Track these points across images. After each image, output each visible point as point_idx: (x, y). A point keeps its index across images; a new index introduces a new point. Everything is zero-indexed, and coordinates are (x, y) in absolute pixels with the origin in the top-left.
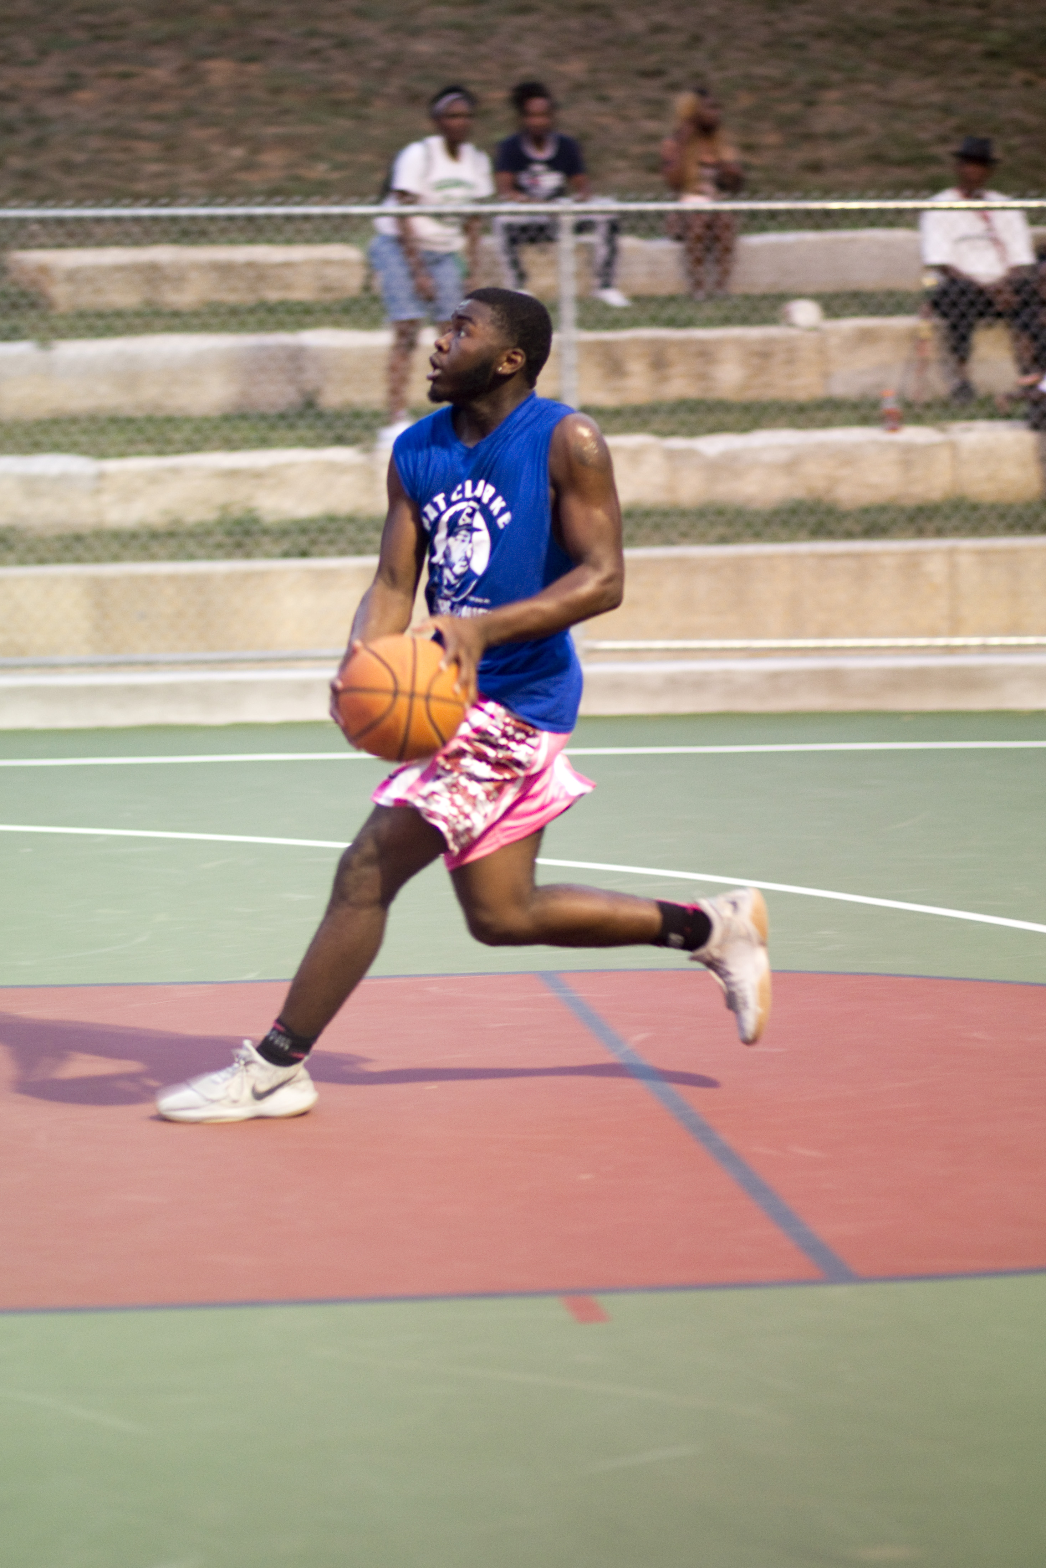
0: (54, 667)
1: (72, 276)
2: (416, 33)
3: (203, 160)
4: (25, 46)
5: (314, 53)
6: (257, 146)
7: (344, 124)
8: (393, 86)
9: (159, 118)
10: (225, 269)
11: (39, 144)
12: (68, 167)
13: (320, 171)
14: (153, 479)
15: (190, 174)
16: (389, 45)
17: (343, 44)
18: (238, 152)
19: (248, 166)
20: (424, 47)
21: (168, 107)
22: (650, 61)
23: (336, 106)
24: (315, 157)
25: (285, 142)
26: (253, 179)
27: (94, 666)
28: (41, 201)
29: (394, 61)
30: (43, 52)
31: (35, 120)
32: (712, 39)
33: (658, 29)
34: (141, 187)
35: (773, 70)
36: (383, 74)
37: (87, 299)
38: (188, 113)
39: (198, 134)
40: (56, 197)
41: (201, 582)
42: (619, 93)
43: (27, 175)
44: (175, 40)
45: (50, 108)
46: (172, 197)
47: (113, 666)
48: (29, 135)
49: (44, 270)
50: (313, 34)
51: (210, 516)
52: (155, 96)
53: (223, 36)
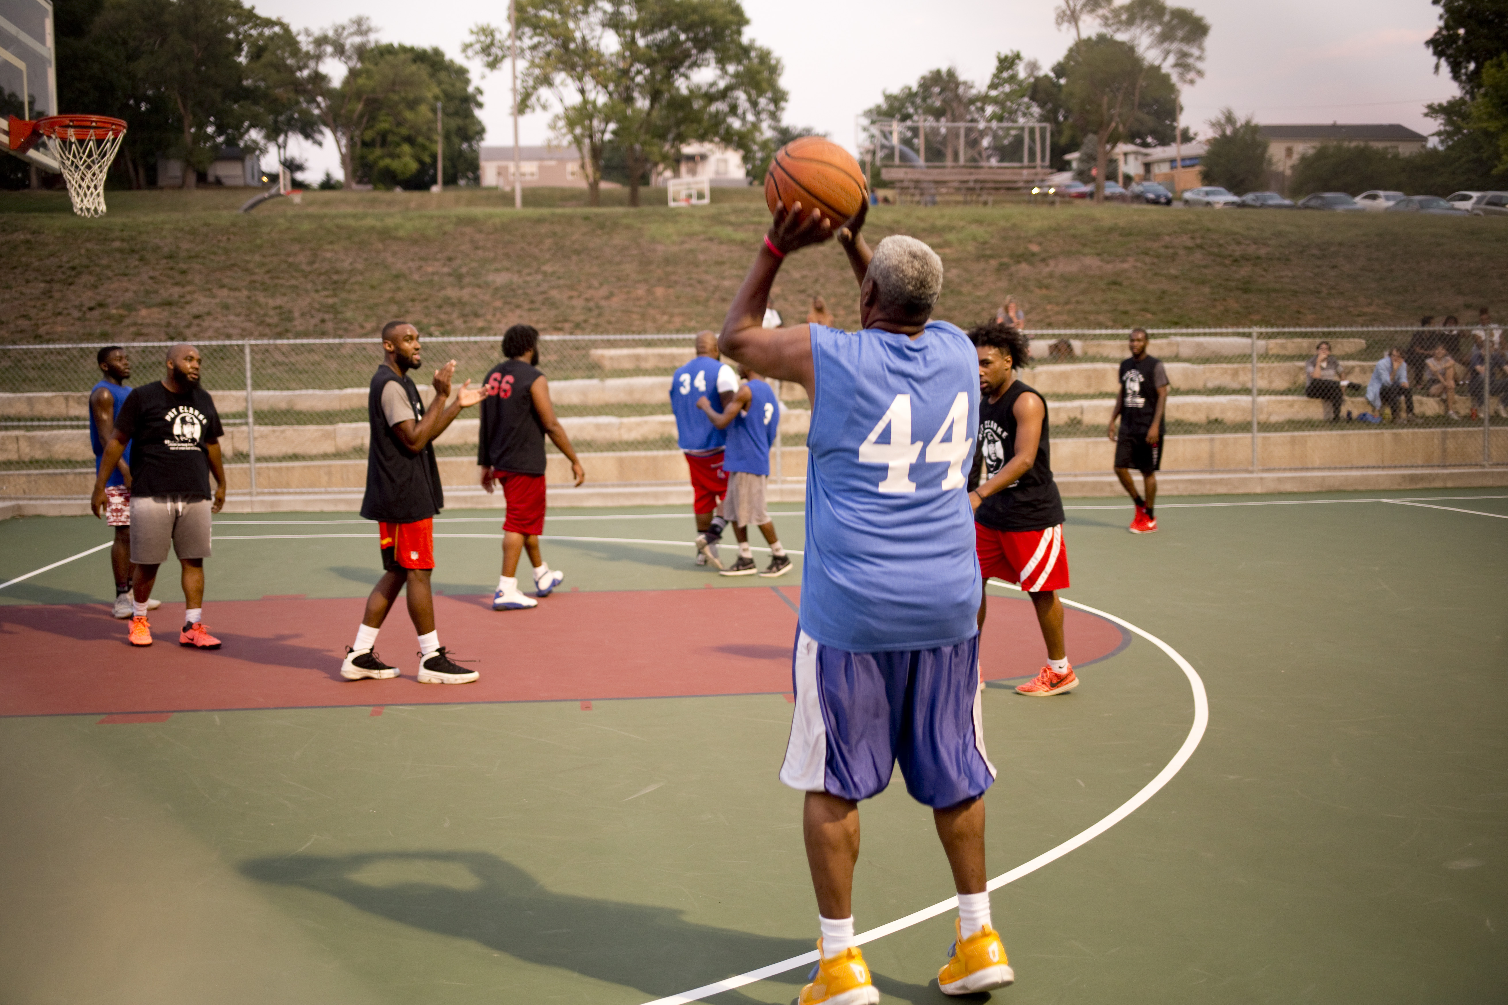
0: (606, 486)
1: (611, 358)
2: (724, 278)
3: (654, 320)
4: (595, 283)
5: (691, 285)
6: (671, 316)
7: (700, 308)
8: (717, 295)
9: (640, 306)
10: (661, 356)
11: (600, 315)
12: (609, 322)
13: (693, 323)
14: (639, 424)
15: (649, 325)
16: (715, 282)
17: (700, 282)
18: (666, 318)
19: (669, 322)
20: (727, 283)
21: (643, 303)
22: (802, 287)
23: (698, 302)
24: (691, 319)
25: (682, 314)
26: (671, 327)
27: (619, 486)
28: (602, 333)
29: (717, 288)
30: (601, 284)
31: (598, 307)
32: (822, 280)
33: (804, 277)
34: (634, 329)
35: (843, 290)
36: (714, 292)
37: (616, 365)
38: (649, 305)
39: (652, 312)
40: (607, 332)
41: (654, 458)
42: (791, 298)
43: (597, 325)
44: (646, 281)
45: (604, 303)
46: (645, 332)
47: (625, 486)
48: (596, 312)
49: (603, 356)
50: (690, 279)
51: (657, 437)
52: (638, 299)
53: (660, 280)
